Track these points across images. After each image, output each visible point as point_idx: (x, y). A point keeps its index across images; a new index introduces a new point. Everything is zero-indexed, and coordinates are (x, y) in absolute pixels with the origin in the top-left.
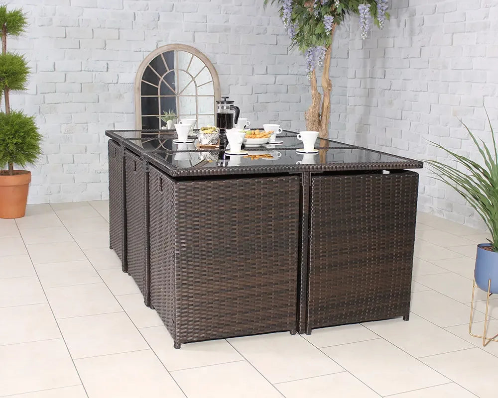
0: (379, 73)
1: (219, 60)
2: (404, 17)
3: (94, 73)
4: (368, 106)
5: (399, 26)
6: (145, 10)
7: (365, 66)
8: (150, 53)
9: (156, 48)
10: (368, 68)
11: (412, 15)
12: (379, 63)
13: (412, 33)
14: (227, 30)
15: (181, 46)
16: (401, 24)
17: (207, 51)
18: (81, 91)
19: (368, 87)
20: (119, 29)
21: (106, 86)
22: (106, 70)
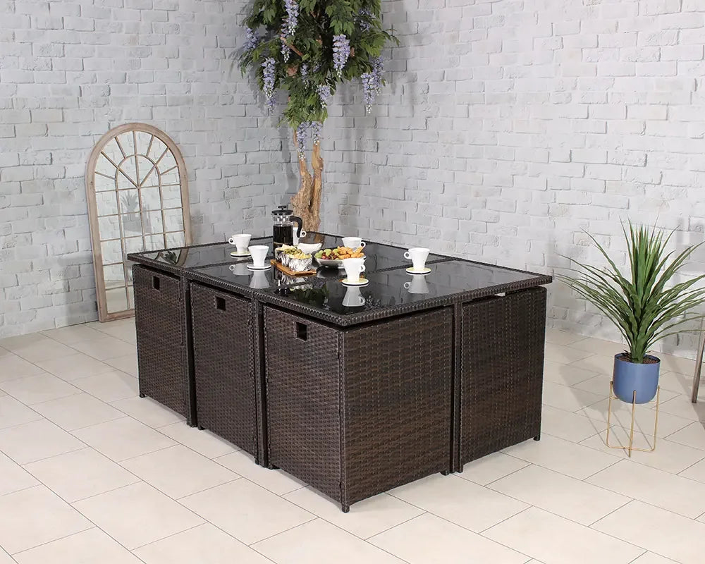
0: (370, 145)
1: (181, 139)
2: (401, 82)
3: (35, 167)
4: (355, 184)
5: (394, 93)
6: (92, 83)
7: (348, 137)
8: (101, 136)
9: (107, 130)
10: (353, 139)
11: (413, 80)
12: (368, 134)
13: (413, 101)
14: (189, 101)
15: (138, 126)
16: (397, 90)
17: (167, 129)
18: (21, 192)
19: (354, 161)
20: (62, 108)
21: (51, 182)
22: (50, 162)
